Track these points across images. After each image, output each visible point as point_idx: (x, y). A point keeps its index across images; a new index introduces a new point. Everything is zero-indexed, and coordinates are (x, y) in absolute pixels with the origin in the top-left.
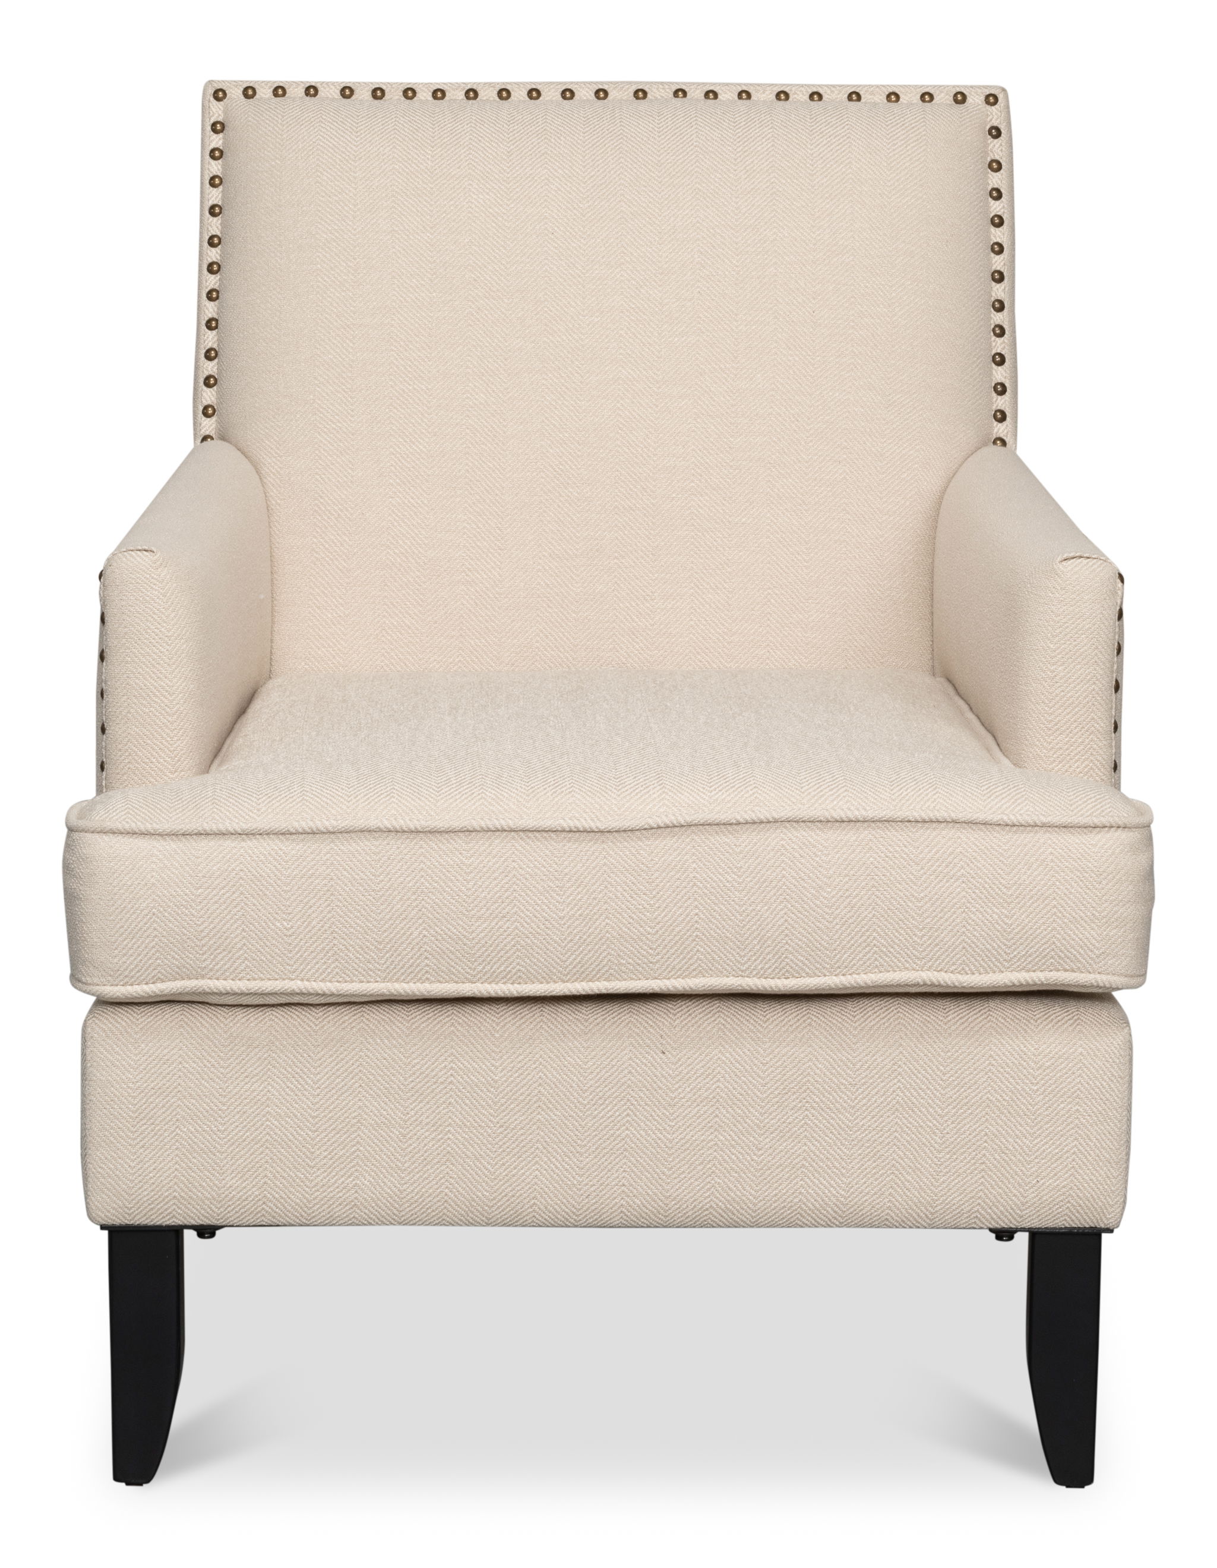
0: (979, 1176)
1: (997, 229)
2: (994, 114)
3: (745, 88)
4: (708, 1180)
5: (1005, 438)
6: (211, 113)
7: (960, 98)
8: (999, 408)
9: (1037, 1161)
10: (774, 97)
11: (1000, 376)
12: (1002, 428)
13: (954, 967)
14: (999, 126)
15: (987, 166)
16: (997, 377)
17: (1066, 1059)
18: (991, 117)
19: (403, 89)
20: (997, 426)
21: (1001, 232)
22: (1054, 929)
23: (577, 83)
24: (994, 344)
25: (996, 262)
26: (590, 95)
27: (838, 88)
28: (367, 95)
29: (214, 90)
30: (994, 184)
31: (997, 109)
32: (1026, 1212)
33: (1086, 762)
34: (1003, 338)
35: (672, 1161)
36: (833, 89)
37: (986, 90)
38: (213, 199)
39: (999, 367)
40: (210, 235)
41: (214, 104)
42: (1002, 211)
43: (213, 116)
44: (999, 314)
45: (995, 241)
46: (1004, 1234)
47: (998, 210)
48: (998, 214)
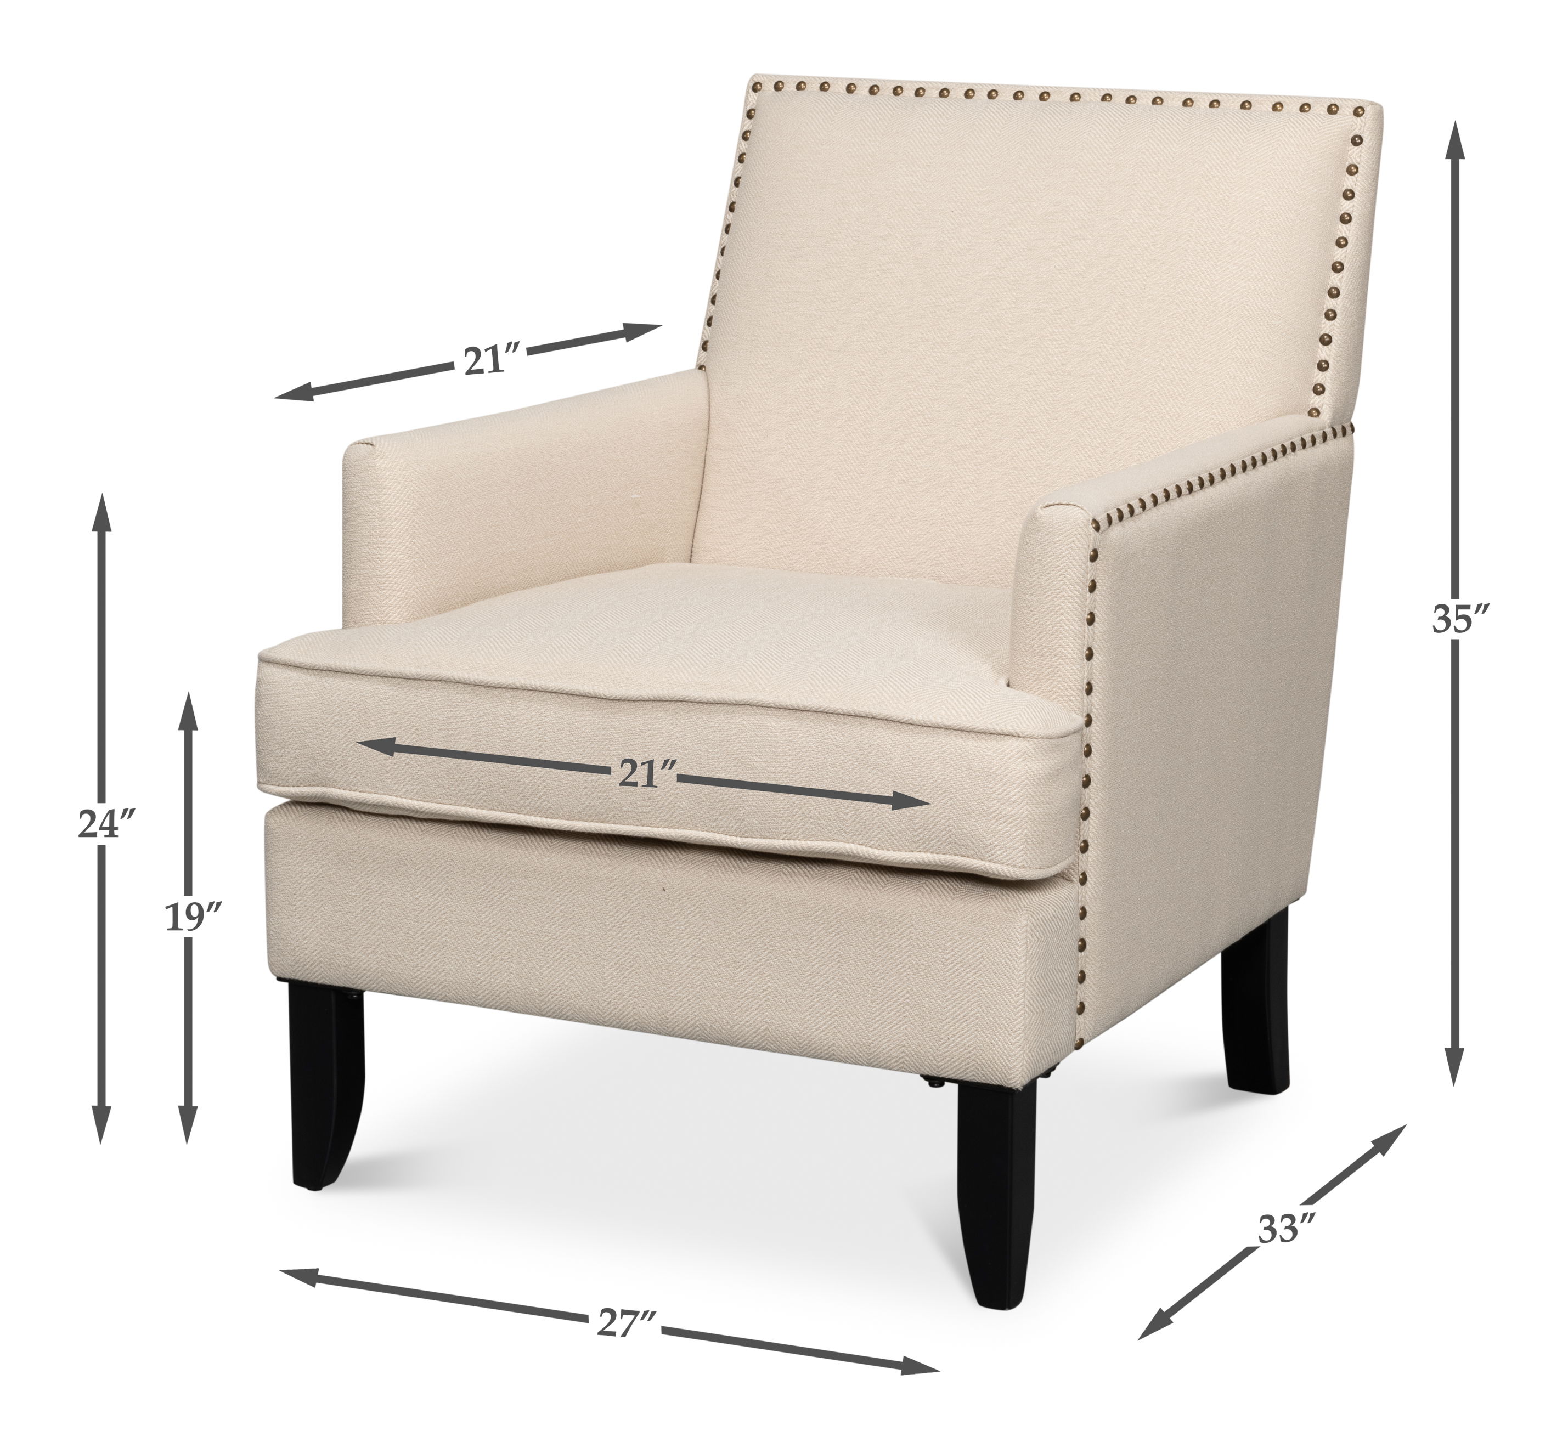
0: (903, 1027)
1: (1344, 225)
2: (1358, 124)
3: (1160, 95)
4: (697, 1001)
5: (1319, 409)
6: (748, 102)
7: (1332, 109)
8: (1319, 382)
9: (948, 1020)
10: (1181, 103)
11: (1325, 355)
12: (1319, 400)
13: (872, 843)
14: (1362, 135)
15: (1345, 170)
16: (1322, 355)
17: (971, 935)
18: (1355, 127)
19: (893, 87)
20: (1313, 398)
21: (1347, 228)
22: (951, 818)
23: (1028, 86)
24: (1323, 326)
25: (1338, 254)
26: (1036, 97)
27: (1234, 96)
28: (866, 91)
29: (754, 82)
30: (1348, 186)
31: (1361, 121)
32: (941, 1063)
33: (1055, 683)
34: (1333, 321)
35: (671, 982)
36: (1230, 98)
37: (1356, 103)
38: (738, 172)
39: (1325, 347)
40: (732, 202)
41: (751, 95)
42: (1352, 209)
43: (749, 104)
44: (1333, 300)
45: (1341, 236)
46: (936, 1081)
47: (1347, 208)
48: (1347, 212)
